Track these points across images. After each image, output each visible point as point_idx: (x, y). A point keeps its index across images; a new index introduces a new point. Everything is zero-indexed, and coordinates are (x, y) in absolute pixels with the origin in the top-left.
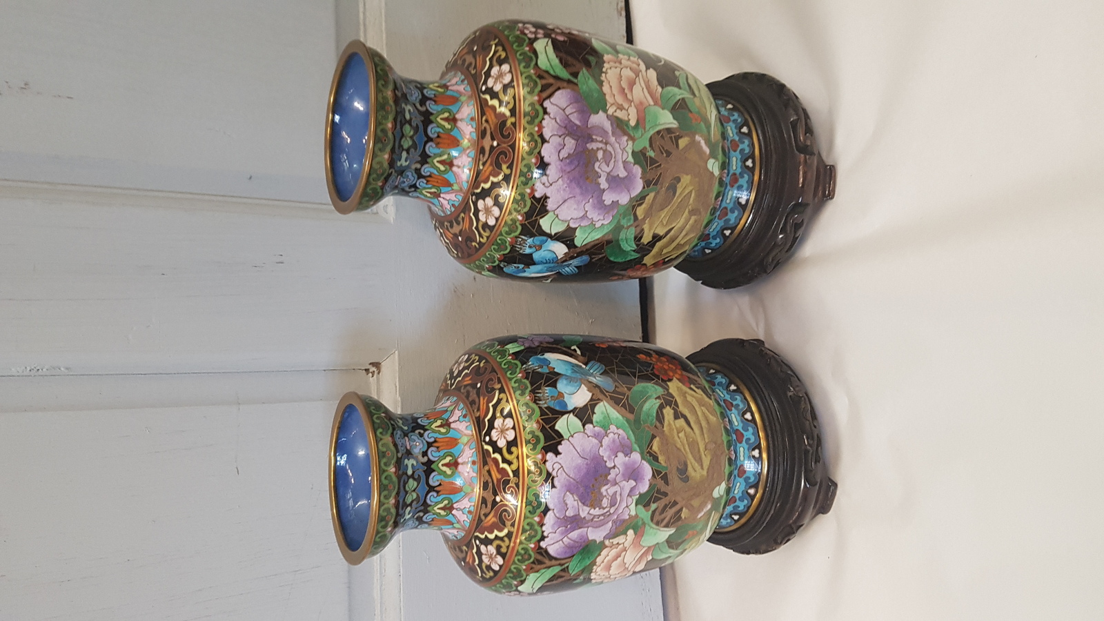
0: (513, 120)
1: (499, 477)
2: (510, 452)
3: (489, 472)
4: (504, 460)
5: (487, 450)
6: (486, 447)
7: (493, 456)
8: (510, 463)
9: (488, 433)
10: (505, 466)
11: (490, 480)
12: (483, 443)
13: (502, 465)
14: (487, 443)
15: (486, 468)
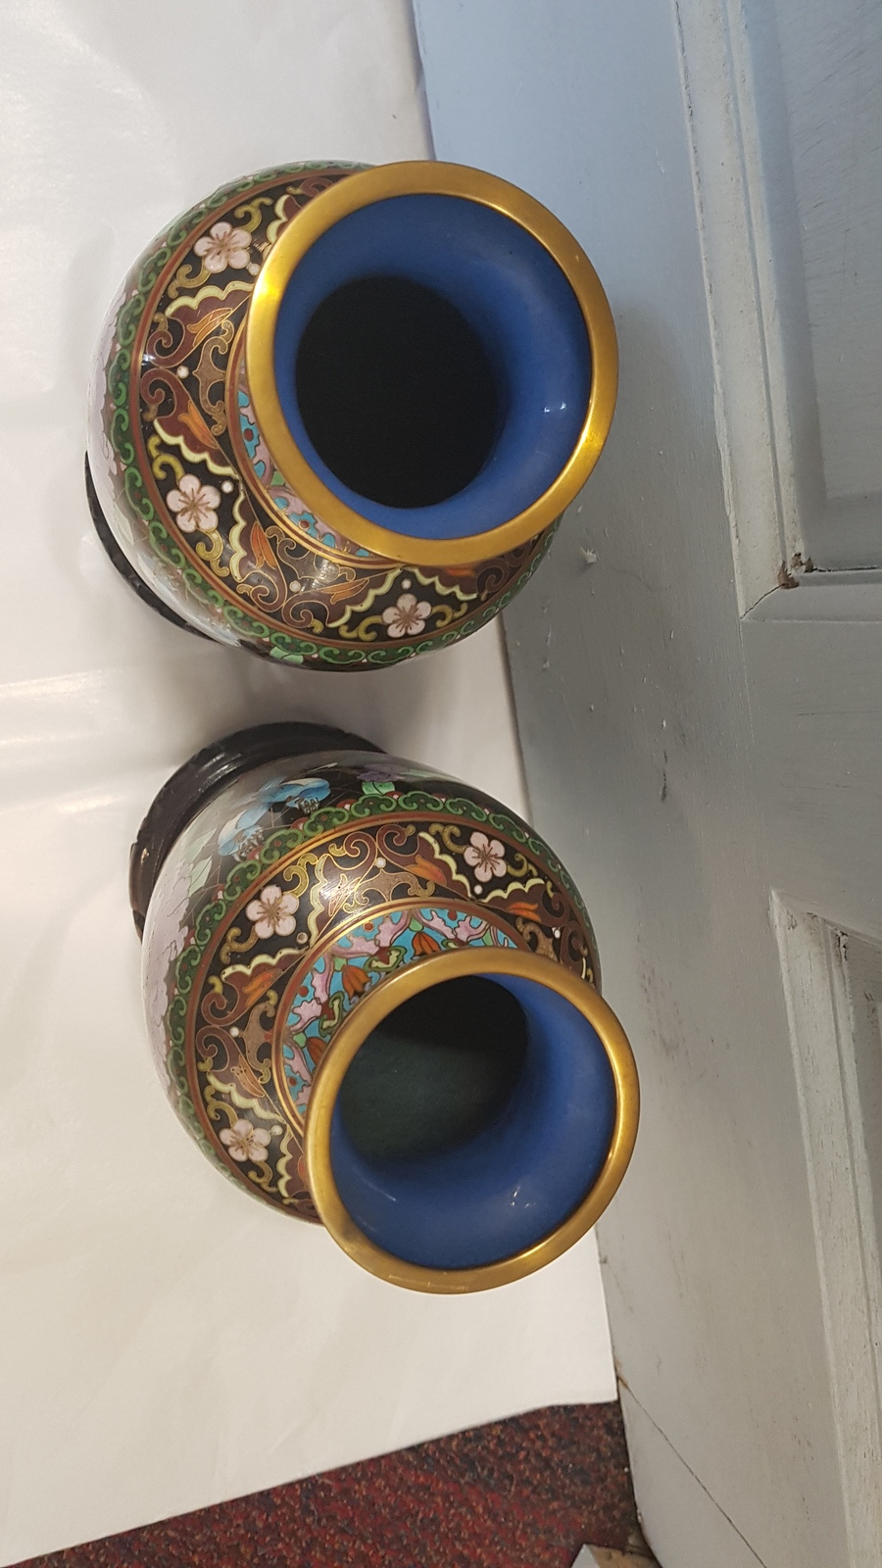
0: (202, 1067)
1: (183, 418)
2: (166, 467)
3: (209, 421)
4: (175, 450)
5: (222, 463)
6: (228, 471)
7: (205, 456)
8: (163, 447)
9: (227, 500)
10: (171, 440)
11: (207, 406)
12: (237, 477)
13: (180, 440)
14: (228, 478)
15: (218, 429)
